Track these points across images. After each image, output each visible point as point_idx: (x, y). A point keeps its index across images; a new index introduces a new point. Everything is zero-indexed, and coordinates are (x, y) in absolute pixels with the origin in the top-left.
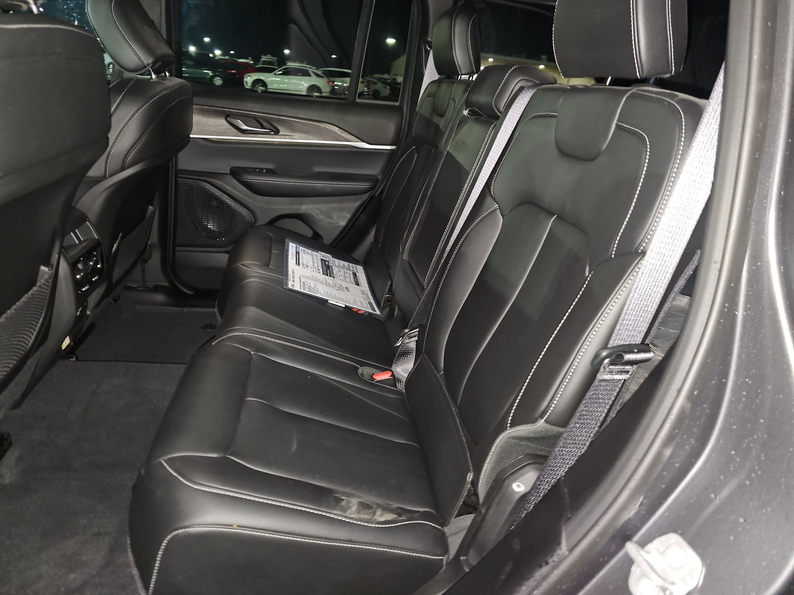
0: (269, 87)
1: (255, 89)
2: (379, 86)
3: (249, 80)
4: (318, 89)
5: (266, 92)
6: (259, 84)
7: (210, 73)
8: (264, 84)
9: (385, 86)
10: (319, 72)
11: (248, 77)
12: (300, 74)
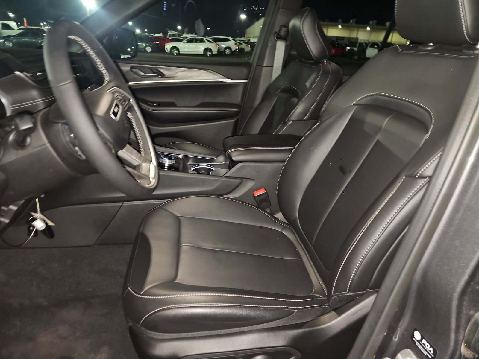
0: (180, 51)
1: (172, 53)
2: (244, 46)
3: (168, 47)
4: (210, 50)
5: (179, 54)
6: (175, 50)
7: (144, 45)
8: (177, 49)
9: (247, 45)
10: (210, 40)
11: (168, 46)
12: (198, 42)
